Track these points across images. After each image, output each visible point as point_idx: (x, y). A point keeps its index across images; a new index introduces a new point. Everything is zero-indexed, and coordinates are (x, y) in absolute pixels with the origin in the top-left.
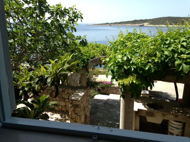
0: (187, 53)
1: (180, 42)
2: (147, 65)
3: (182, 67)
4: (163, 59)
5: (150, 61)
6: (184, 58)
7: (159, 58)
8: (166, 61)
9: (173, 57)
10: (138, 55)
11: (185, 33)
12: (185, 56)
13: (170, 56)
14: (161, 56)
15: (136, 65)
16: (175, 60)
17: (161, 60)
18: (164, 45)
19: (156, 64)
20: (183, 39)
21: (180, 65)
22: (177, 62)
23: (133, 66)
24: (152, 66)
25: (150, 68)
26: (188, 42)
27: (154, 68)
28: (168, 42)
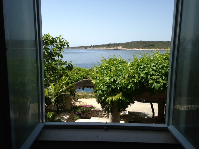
0: (156, 74)
1: (151, 66)
2: (129, 84)
3: (154, 85)
4: (140, 80)
5: (131, 81)
6: (154, 79)
7: (137, 79)
8: (142, 81)
9: (147, 78)
10: (121, 77)
11: (154, 60)
12: (155, 77)
13: (145, 77)
14: (139, 78)
15: (120, 85)
16: (149, 80)
17: (139, 81)
18: (139, 69)
19: (135, 84)
20: (153, 64)
21: (152, 84)
22: (150, 82)
23: (119, 86)
24: (133, 86)
25: (131, 87)
26: (157, 66)
27: (134, 87)
28: (142, 67)
